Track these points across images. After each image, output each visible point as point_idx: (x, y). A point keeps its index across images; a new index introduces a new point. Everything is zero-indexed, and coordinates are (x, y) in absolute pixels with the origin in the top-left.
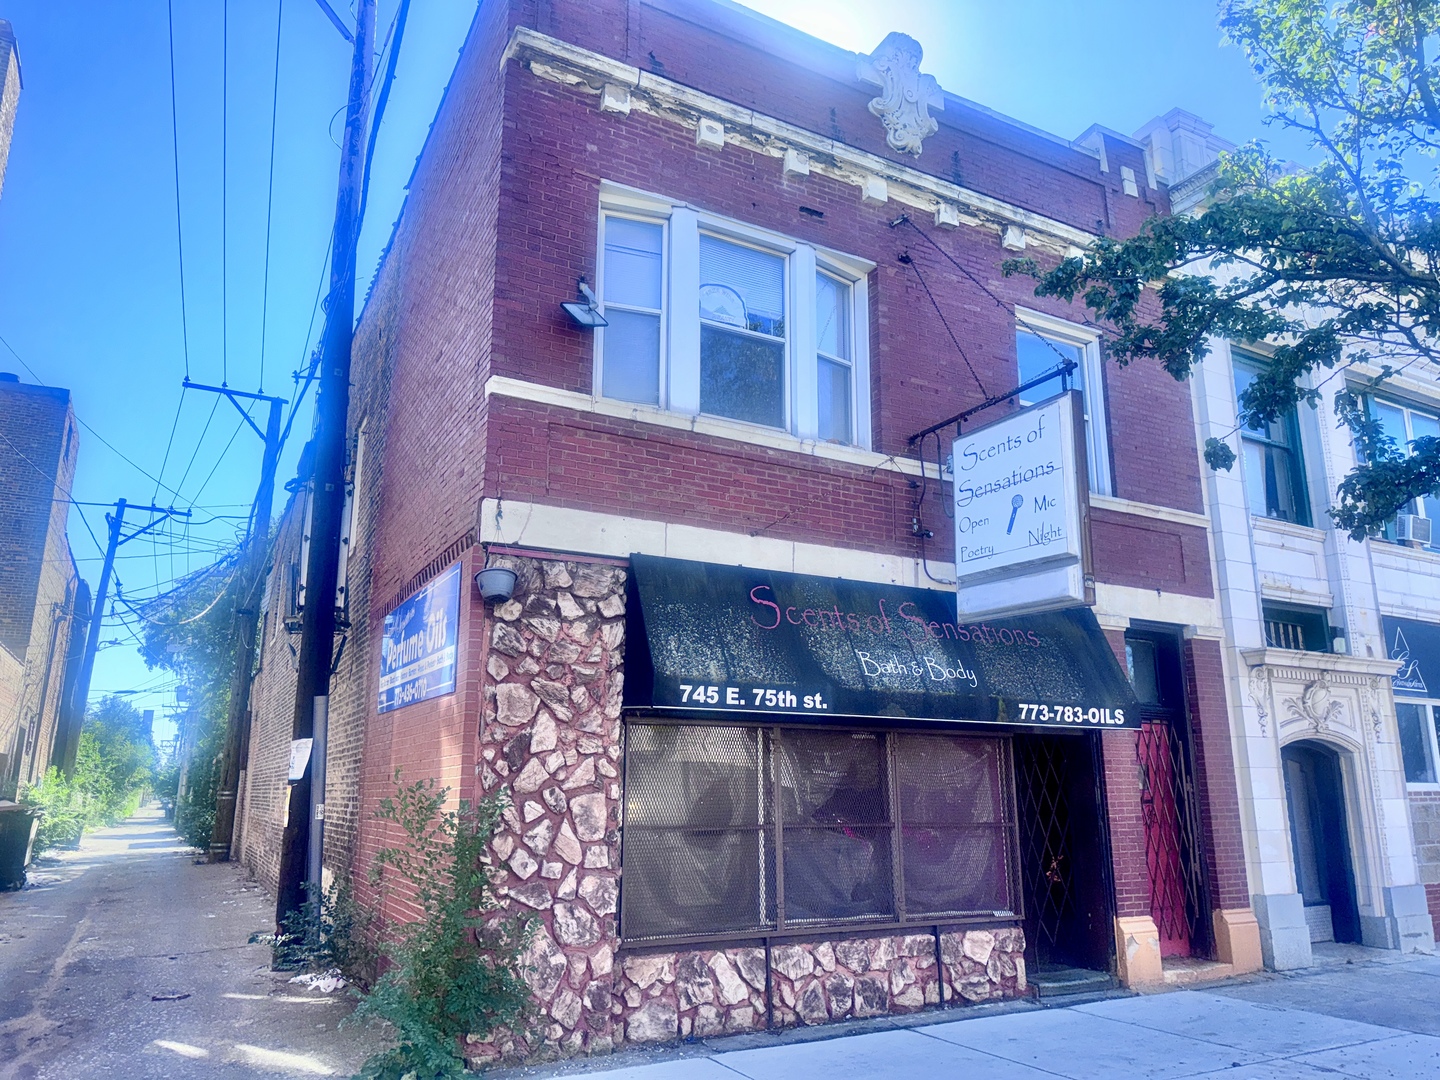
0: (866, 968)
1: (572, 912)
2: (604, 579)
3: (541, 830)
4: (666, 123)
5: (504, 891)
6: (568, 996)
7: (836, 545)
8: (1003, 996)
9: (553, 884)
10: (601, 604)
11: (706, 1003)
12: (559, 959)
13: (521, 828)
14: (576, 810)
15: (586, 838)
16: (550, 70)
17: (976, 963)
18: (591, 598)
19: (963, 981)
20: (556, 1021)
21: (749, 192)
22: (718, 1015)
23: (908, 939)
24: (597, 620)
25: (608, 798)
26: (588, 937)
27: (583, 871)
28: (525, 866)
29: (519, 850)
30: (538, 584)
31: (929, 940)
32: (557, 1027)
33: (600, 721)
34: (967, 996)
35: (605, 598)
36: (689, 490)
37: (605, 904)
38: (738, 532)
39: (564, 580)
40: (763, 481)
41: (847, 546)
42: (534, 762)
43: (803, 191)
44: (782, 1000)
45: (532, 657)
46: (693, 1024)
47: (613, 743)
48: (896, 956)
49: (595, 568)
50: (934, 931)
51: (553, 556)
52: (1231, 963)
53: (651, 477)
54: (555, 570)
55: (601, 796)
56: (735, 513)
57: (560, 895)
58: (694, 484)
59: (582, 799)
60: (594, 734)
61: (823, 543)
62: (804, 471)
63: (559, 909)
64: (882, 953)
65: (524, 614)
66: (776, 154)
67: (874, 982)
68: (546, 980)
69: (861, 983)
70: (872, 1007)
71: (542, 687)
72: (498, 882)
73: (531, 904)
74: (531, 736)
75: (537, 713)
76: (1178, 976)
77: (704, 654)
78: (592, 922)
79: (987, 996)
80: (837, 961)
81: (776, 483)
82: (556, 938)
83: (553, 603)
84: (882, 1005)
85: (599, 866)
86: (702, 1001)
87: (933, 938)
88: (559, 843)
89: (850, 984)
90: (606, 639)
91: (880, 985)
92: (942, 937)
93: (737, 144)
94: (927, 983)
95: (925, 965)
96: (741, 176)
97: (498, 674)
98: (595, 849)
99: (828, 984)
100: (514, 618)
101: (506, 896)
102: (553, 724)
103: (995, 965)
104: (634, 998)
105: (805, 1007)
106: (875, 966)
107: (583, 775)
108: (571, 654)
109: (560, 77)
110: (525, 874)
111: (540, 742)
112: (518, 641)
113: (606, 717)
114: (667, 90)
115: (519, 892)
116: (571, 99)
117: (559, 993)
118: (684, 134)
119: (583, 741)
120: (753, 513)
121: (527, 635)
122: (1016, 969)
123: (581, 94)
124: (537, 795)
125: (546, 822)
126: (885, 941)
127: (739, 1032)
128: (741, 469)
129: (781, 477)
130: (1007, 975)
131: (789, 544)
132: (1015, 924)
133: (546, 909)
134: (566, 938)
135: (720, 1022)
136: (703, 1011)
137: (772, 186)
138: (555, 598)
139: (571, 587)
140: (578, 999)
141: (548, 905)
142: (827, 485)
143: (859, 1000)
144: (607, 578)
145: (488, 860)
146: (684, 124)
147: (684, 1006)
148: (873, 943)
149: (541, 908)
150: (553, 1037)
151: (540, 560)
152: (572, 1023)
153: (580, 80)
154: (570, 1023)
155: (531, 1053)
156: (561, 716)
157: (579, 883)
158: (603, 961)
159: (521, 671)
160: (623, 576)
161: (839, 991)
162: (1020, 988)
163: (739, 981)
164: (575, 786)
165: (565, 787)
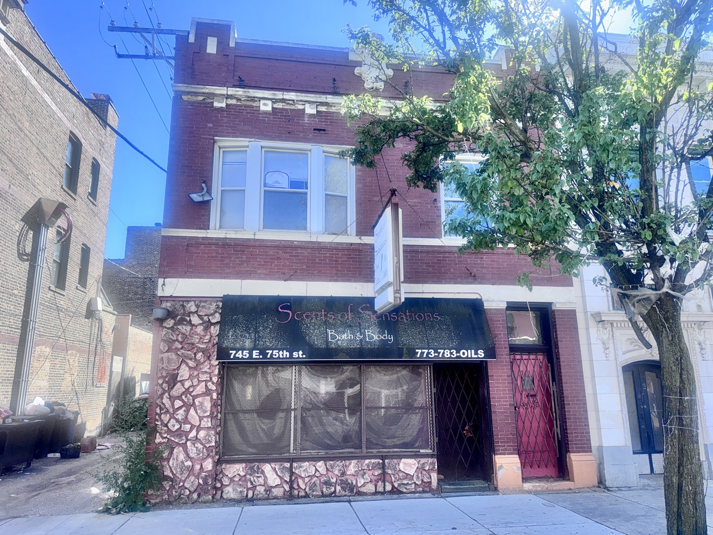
0: (343, 474)
1: (194, 444)
2: (212, 307)
3: (181, 412)
4: (246, 106)
5: (165, 435)
6: (192, 478)
7: (330, 281)
8: (423, 491)
9: (187, 433)
10: (210, 318)
11: (260, 485)
12: (189, 463)
13: (174, 411)
14: (197, 403)
15: (201, 415)
16: (190, 97)
17: (407, 474)
18: (205, 315)
19: (399, 482)
20: (186, 488)
21: (287, 128)
22: (265, 490)
23: (367, 461)
24: (208, 325)
25: (212, 399)
26: (201, 455)
27: (199, 429)
28: (174, 426)
29: (172, 420)
30: (182, 311)
31: (379, 463)
32: (187, 491)
33: (208, 367)
34: (401, 490)
35: (212, 315)
36: (254, 264)
37: (210, 442)
38: (278, 280)
39: (193, 309)
40: (292, 256)
41: (336, 281)
42: (179, 384)
43: (316, 121)
44: (298, 485)
45: (179, 342)
46: (253, 494)
47: (215, 376)
48: (360, 469)
49: (208, 303)
50: (383, 458)
51: (189, 299)
52: (573, 481)
53: (236, 261)
54: (189, 305)
55: (208, 398)
56: (278, 272)
57: (189, 438)
58: (257, 261)
59: (200, 399)
60: (206, 372)
61: (324, 281)
62: (313, 248)
63: (189, 443)
64: (352, 467)
65: (175, 324)
66: (301, 107)
67: (347, 481)
68: (182, 471)
69: (340, 480)
70: (346, 491)
71: (182, 353)
72: (163, 432)
73: (176, 441)
74: (178, 374)
75: (181, 364)
76: (534, 486)
77: (245, 337)
78: (203, 449)
79: (414, 490)
80: (327, 469)
81: (299, 256)
82: (188, 455)
83: (188, 319)
84: (351, 490)
85: (206, 426)
86: (258, 484)
87: (381, 461)
88: (189, 417)
89: (334, 480)
90: (212, 332)
91: (350, 482)
92: (386, 461)
93: (281, 107)
94: (378, 482)
95: (376, 474)
96: (283, 121)
97: (164, 349)
98: (205, 419)
99: (322, 480)
100: (170, 326)
101: (166, 437)
102: (187, 369)
103: (418, 476)
104: (226, 481)
105: (310, 490)
106: (348, 473)
107: (201, 389)
108: (196, 339)
109: (195, 99)
110: (174, 429)
111: (182, 376)
112: (172, 335)
113: (211, 365)
114: (240, 93)
115: (171, 436)
116: (201, 106)
117: (188, 476)
118: (255, 109)
119: (200, 375)
120: (286, 271)
121: (177, 333)
122: (431, 478)
123: (205, 103)
124: (179, 398)
125: (184, 408)
126: (354, 462)
127: (276, 498)
128: (281, 252)
129: (302, 253)
130: (425, 480)
131: (305, 283)
132: (432, 456)
133: (183, 443)
134: (191, 455)
135: (266, 494)
136: (258, 488)
137: (299, 123)
138: (189, 316)
139: (197, 311)
140: (197, 480)
141: (184, 442)
142: (326, 254)
143: (338, 488)
144: (213, 307)
145: (159, 423)
146: (254, 105)
147: (249, 485)
148: (347, 462)
149: (181, 442)
150: (185, 494)
151: (183, 301)
152: (193, 489)
153: (204, 98)
154: (192, 489)
155: (176, 500)
156: (191, 365)
157: (197, 434)
158: (209, 465)
159: (174, 347)
160: (221, 304)
161: (328, 483)
162: (433, 487)
163: (275, 476)
164: (196, 394)
165: (192, 394)
